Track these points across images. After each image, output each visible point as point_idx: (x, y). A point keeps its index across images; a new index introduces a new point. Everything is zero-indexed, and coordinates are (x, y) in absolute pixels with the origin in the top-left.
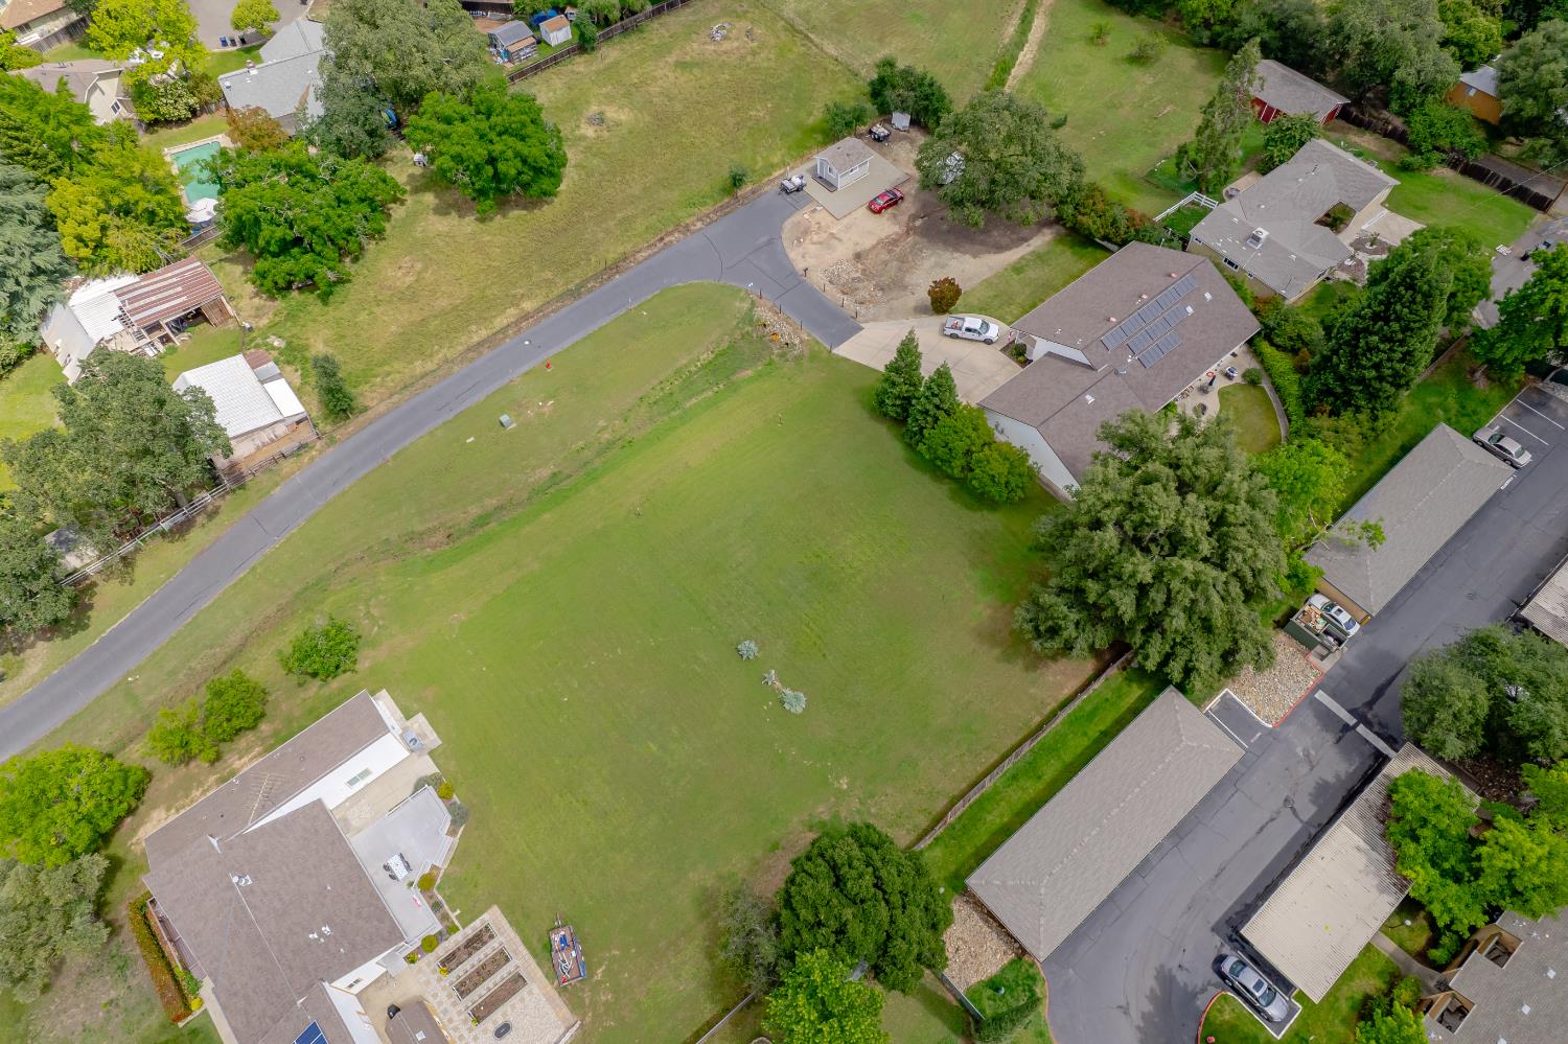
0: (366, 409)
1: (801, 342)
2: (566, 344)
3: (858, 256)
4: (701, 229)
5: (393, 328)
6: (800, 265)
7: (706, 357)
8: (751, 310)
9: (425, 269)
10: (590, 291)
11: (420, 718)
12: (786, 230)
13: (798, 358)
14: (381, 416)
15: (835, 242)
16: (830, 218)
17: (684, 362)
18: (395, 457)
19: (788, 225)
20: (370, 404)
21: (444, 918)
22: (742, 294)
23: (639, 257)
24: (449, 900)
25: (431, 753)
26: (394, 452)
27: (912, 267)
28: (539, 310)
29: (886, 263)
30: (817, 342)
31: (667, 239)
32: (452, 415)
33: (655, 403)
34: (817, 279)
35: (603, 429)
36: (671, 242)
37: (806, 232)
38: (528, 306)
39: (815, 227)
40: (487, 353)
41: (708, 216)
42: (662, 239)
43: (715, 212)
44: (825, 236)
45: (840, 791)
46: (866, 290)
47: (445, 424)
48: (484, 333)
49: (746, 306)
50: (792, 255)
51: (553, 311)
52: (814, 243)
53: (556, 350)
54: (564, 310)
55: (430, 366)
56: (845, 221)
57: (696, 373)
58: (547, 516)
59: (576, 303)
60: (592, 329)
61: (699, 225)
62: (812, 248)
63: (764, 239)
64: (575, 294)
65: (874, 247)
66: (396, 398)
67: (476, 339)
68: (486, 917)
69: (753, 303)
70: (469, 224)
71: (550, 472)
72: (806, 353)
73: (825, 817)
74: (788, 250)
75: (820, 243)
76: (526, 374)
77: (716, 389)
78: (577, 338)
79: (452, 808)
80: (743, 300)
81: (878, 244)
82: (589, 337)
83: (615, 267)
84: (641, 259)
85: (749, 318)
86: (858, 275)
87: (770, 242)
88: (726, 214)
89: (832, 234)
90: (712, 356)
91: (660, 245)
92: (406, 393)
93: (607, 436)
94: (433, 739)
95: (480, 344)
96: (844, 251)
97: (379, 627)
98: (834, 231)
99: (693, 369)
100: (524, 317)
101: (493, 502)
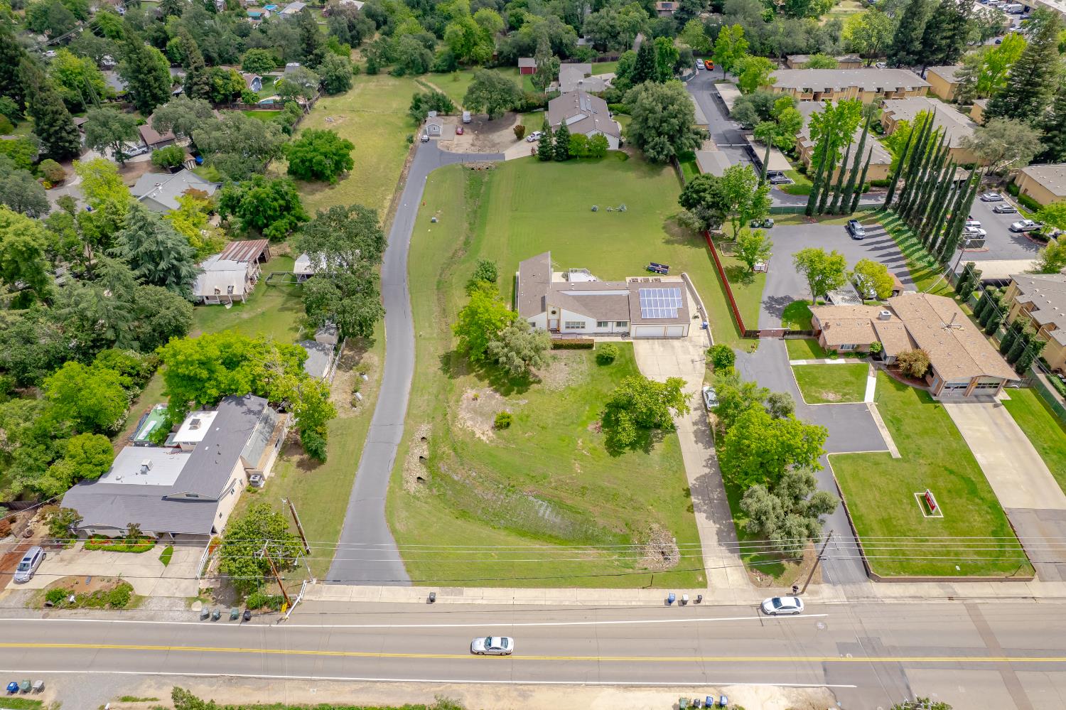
1: (492, 164)
2: (420, 199)
3: (472, 145)
4: (414, 160)
6: (461, 152)
7: (467, 182)
8: (463, 166)
10: (404, 186)
12: (441, 149)
13: (496, 168)
15: (460, 145)
16: (450, 141)
17: (463, 186)
19: (439, 147)
22: (455, 164)
23: (406, 172)
26: (408, 246)
28: (395, 197)
30: (497, 161)
32: (411, 230)
33: (472, 197)
34: (469, 152)
35: (466, 209)
37: (448, 146)
38: (389, 198)
40: (397, 214)
41: (410, 156)
43: (410, 154)
44: (455, 145)
46: (489, 148)
47: (413, 233)
48: (386, 211)
49: (460, 166)
50: (454, 152)
51: (400, 195)
53: (419, 202)
54: (404, 192)
56: (456, 139)
57: (471, 187)
59: (405, 190)
60: (422, 192)
62: (456, 148)
63: (438, 153)
64: (400, 189)
65: (474, 141)
70: (328, 192)
72: (498, 165)
74: (450, 152)
76: (419, 210)
77: (484, 186)
78: (420, 196)
80: (457, 166)
82: (424, 194)
83: (402, 178)
85: (466, 169)
86: (480, 147)
87: (441, 153)
88: (415, 154)
90: (469, 181)
95: (390, 212)
96: (466, 145)
98: (456, 143)
99: (469, 186)
100: (393, 201)
101: (462, 238)
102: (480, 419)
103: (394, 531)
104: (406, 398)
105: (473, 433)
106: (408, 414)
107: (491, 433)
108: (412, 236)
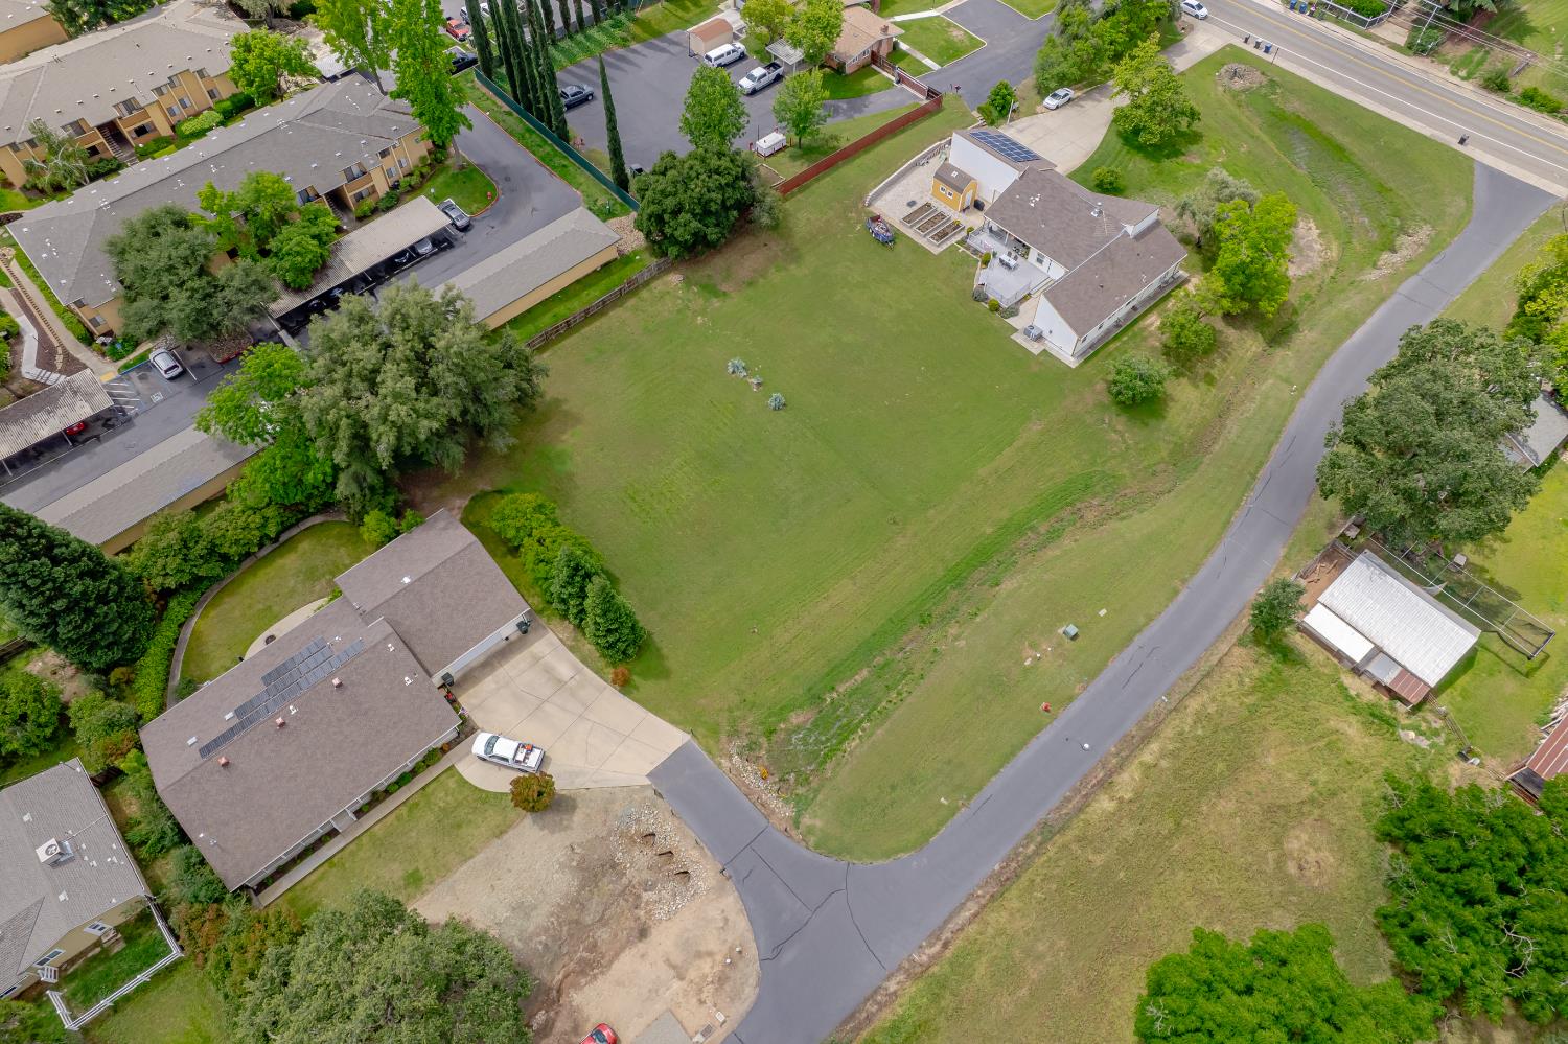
0: (1240, 643)
1: (730, 757)
2: (1035, 745)
3: (643, 933)
4: (888, 978)
5: (1271, 761)
6: (731, 901)
7: (852, 744)
8: (799, 814)
9: (1280, 862)
10: (1029, 838)
11: (1036, 352)
12: (752, 981)
13: (734, 733)
14: (1219, 638)
15: (677, 959)
16: (683, 1014)
17: (879, 732)
18: (1176, 592)
19: (750, 993)
20: (1237, 651)
21: (968, 248)
22: (812, 840)
24: (968, 256)
25: (1016, 330)
26: (1181, 597)
27: (564, 909)
28: (1087, 800)
29: (602, 921)
30: (709, 753)
31: (938, 947)
32: (1138, 640)
33: (905, 675)
35: (957, 638)
36: (931, 945)
37: (721, 980)
38: (1104, 804)
39: (708, 992)
40: (1130, 727)
41: (881, 1006)
42: (946, 945)
43: (869, 1019)
44: (692, 974)
45: (703, 316)
46: (637, 864)
47: (1139, 631)
48: (1148, 755)
49: (806, 821)
51: (1068, 800)
52: (710, 954)
53: (1045, 736)
54: (1055, 801)
55: (1194, 704)
56: (659, 1007)
57: (861, 722)
58: (989, 530)
59: (1041, 815)
60: (1007, 772)
61: (892, 986)
62: (712, 943)
63: (789, 956)
64: (1048, 831)
65: (617, 955)
66: (1214, 660)
67: (1155, 746)
68: (940, 249)
69: (797, 824)
71: (1003, 586)
72: (724, 738)
73: (715, 300)
74: (750, 936)
75: (699, 955)
76: (1071, 699)
77: (835, 695)
78: (1024, 755)
79: (985, 299)
80: (810, 830)
81: (611, 962)
82: (1006, 759)
83: (1004, 882)
84: (970, 904)
85: (802, 805)
86: (646, 896)
87: (778, 949)
88: (852, 1016)
89: (682, 979)
90: (845, 746)
91: (947, 935)
92: (1204, 667)
93: (953, 631)
94: (1019, 338)
95: (1147, 737)
96: (665, 939)
97: (1103, 422)
98: (677, 985)
99: (866, 725)
100: (1105, 784)
101: (1052, 552)
102: (1302, 243)
103: (1469, 200)
104: (1371, 321)
105: (1320, 235)
106: (1383, 300)
107: (1302, 224)
108: (1150, 619)
